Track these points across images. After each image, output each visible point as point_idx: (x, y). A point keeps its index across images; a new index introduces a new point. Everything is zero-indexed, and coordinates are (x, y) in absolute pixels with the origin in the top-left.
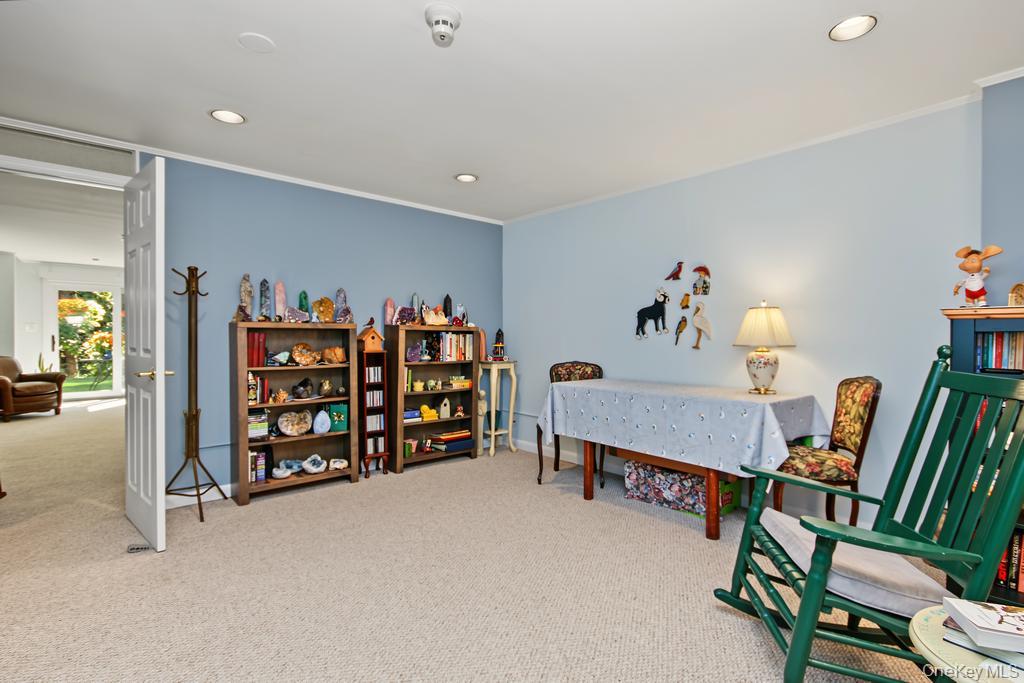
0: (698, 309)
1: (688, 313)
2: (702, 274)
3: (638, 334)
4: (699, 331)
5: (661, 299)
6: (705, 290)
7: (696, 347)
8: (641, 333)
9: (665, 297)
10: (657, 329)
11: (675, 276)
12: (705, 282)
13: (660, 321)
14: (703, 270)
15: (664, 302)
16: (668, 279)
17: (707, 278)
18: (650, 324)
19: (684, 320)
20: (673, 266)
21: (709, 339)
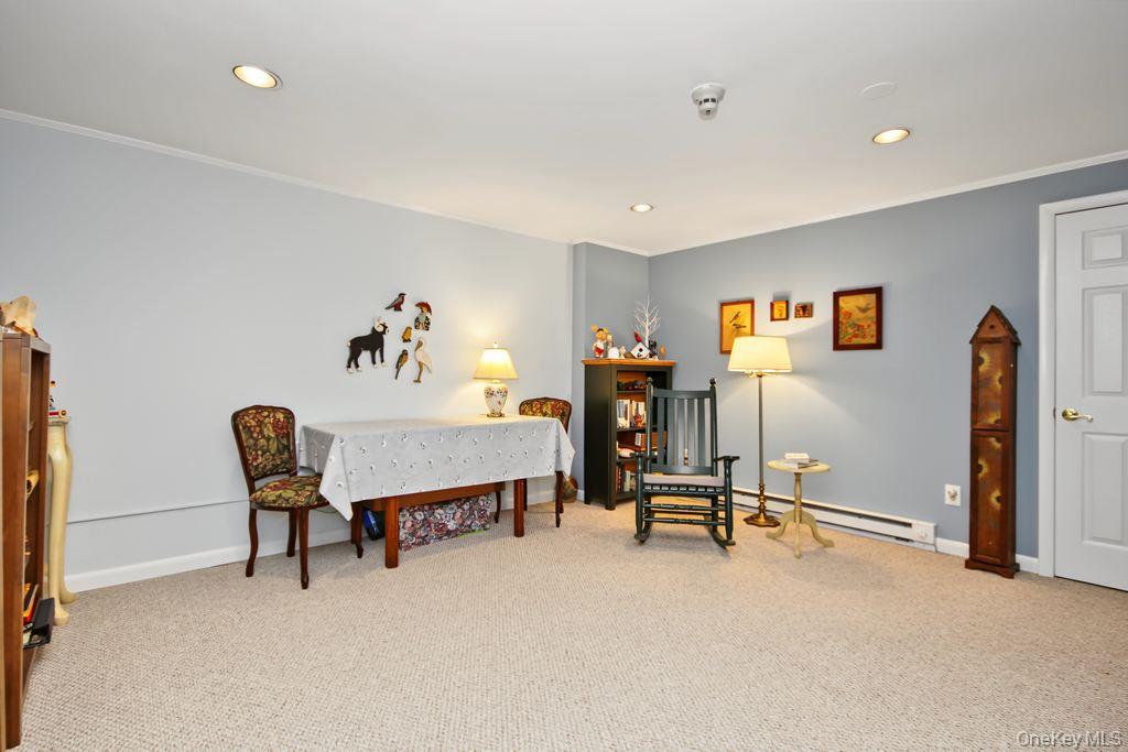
0: (420, 344)
1: (409, 347)
2: (425, 309)
3: (349, 366)
4: (420, 365)
5: (380, 329)
6: (427, 326)
7: (418, 381)
8: (353, 364)
9: (385, 327)
10: (374, 362)
11: (397, 306)
12: (427, 319)
13: (378, 353)
14: (424, 306)
15: (384, 332)
16: (387, 308)
17: (428, 315)
18: (365, 356)
19: (405, 353)
20: (393, 297)
21: (430, 371)
